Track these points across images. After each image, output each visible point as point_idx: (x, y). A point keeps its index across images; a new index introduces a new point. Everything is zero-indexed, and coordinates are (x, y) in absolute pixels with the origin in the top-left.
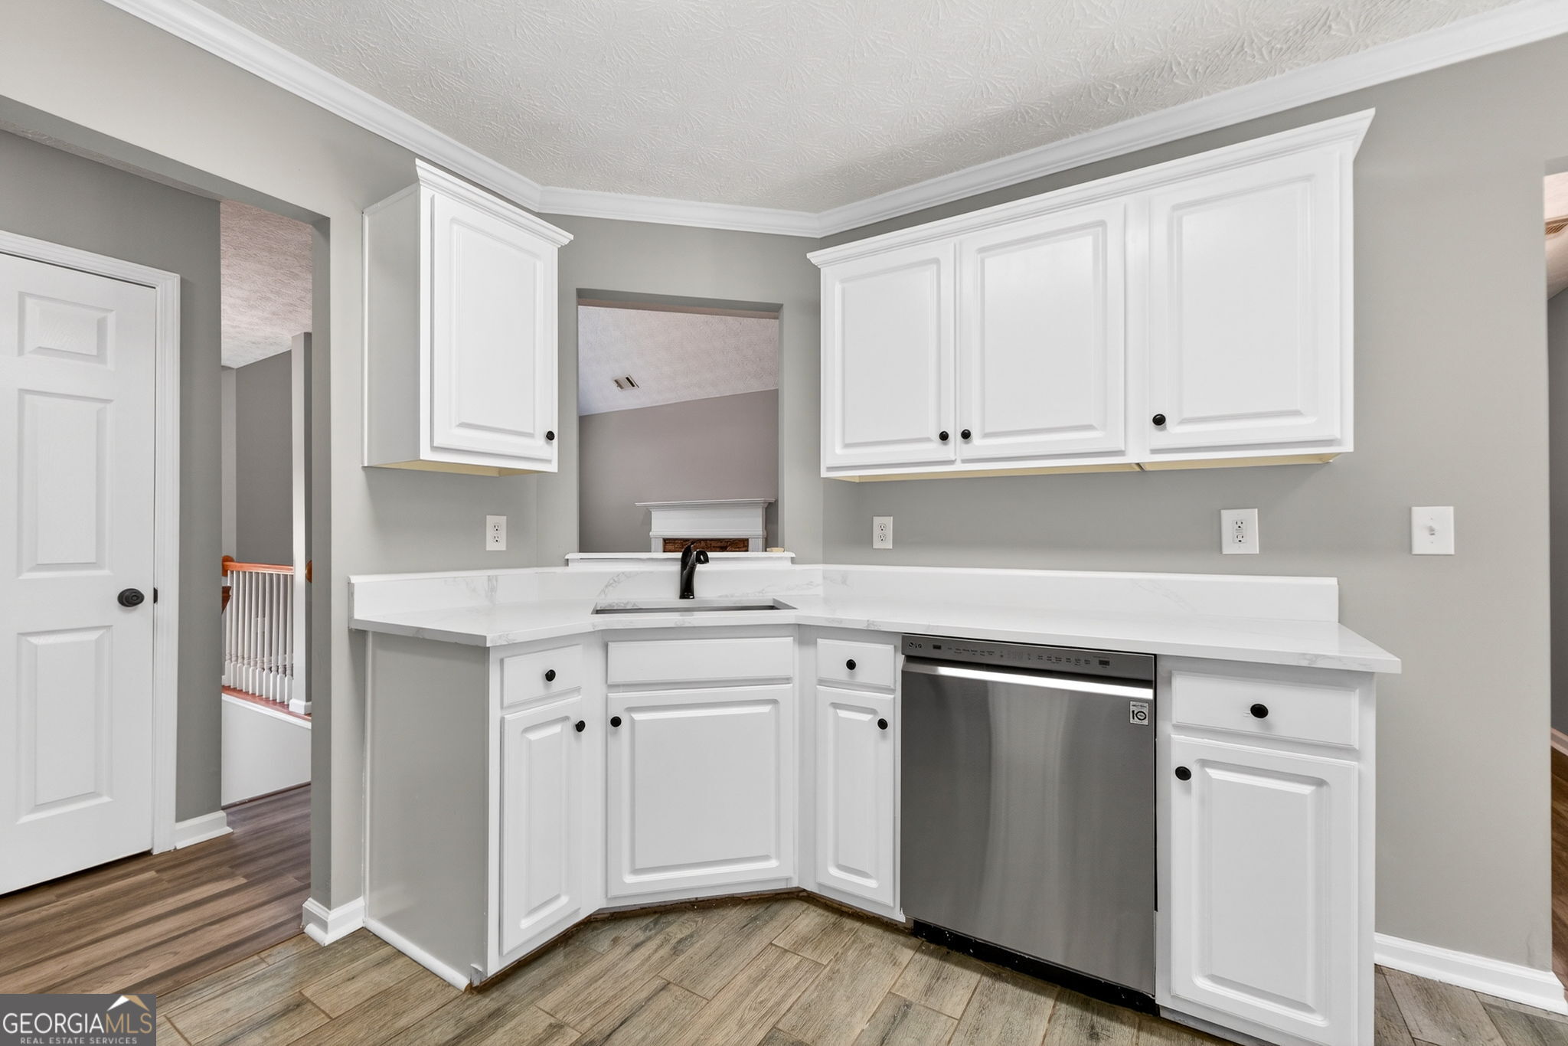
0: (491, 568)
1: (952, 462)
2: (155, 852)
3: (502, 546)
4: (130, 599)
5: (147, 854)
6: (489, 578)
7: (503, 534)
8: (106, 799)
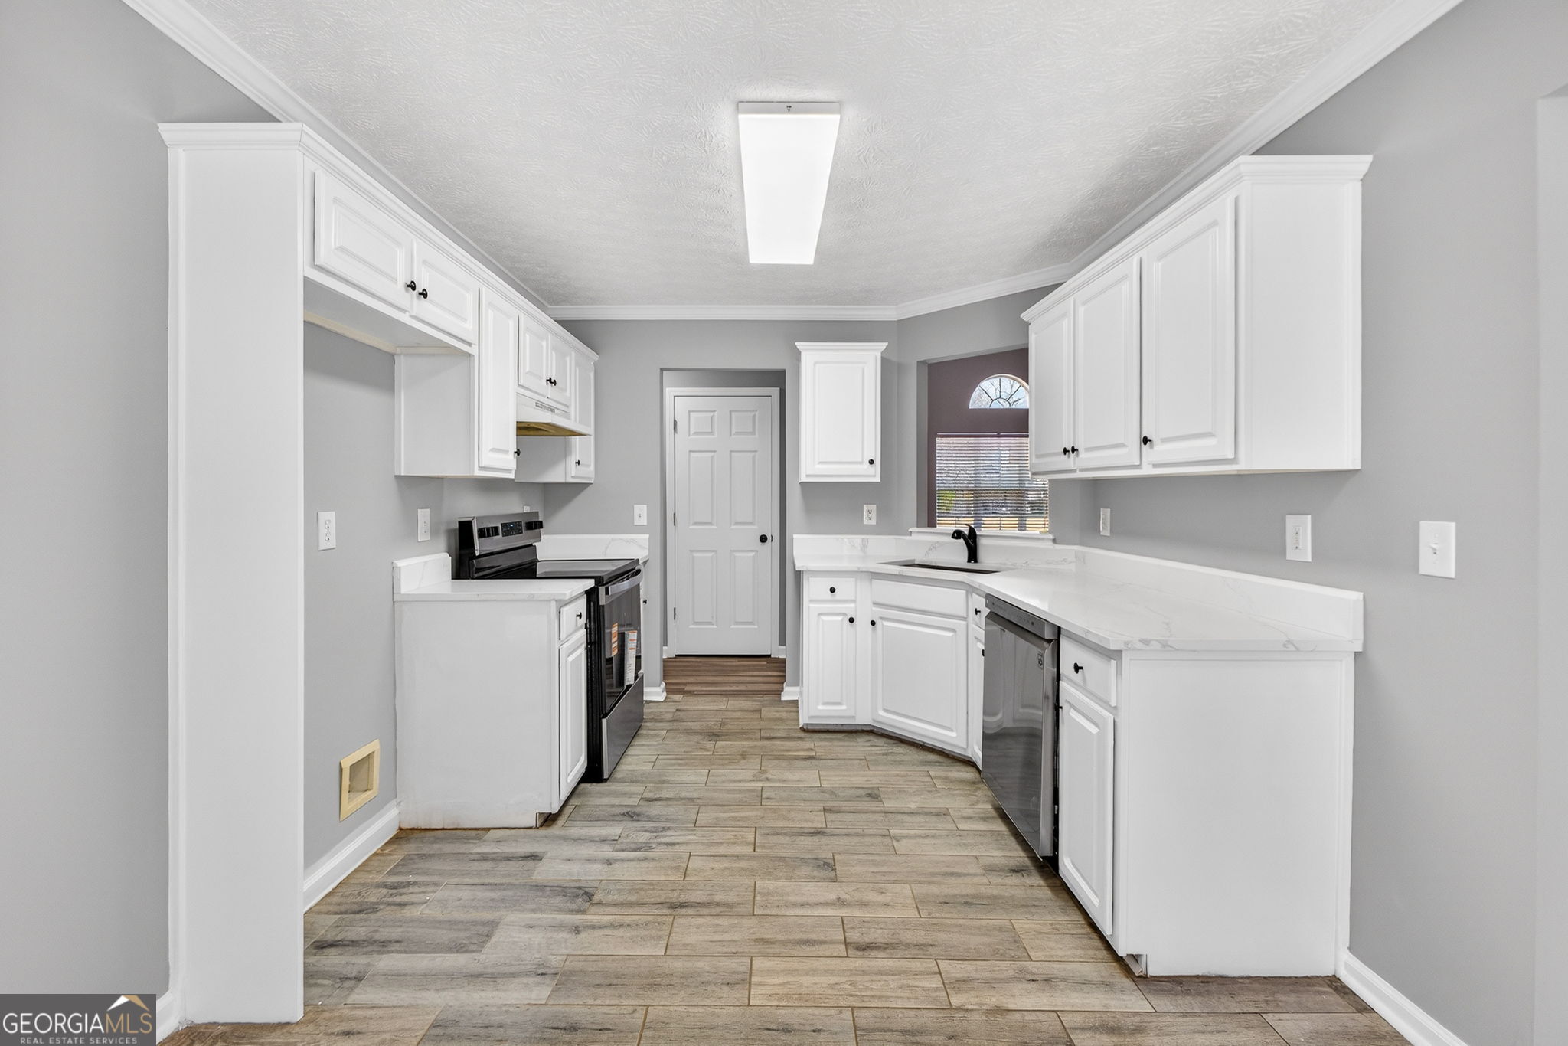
0: (864, 534)
1: (1073, 471)
2: (772, 656)
3: (873, 522)
4: (763, 539)
5: (769, 656)
6: (863, 540)
7: (874, 515)
8: (756, 627)
